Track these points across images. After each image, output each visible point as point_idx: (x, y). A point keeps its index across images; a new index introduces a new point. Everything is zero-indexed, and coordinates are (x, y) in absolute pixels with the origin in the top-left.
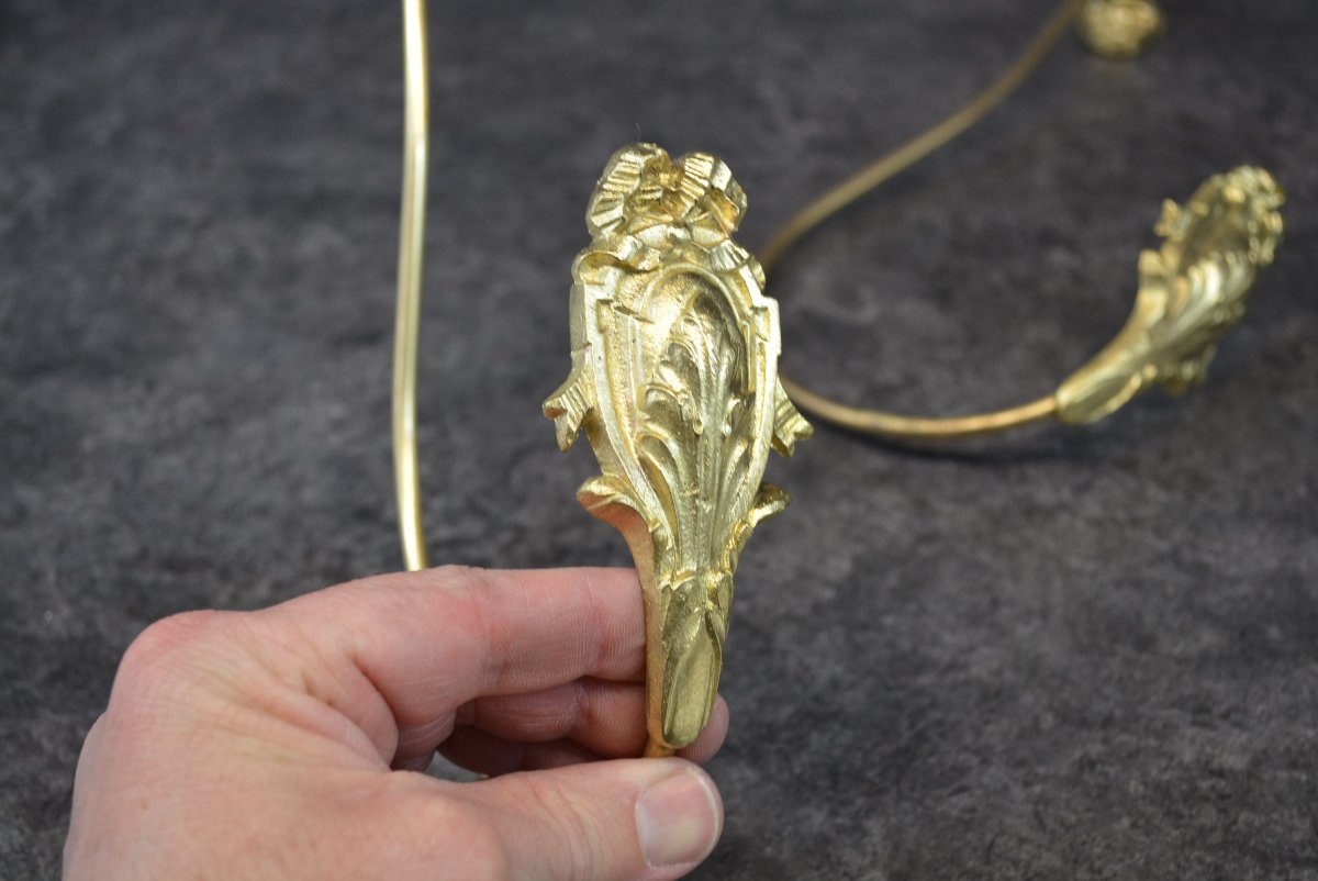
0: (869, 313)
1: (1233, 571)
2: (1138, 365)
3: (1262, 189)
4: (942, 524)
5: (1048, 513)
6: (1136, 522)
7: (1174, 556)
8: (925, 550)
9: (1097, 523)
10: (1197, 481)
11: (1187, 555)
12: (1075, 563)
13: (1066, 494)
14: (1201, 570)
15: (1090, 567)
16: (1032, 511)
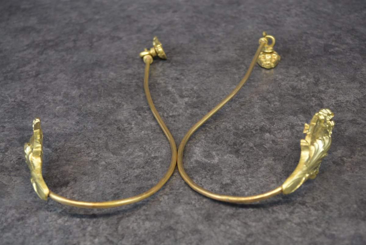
0: (216, 160)
1: (342, 236)
2: (304, 174)
3: (329, 115)
4: (253, 230)
5: (284, 222)
6: (310, 222)
7: (323, 233)
8: (250, 240)
9: (299, 224)
10: (325, 207)
11: (327, 232)
12: (295, 239)
13: (287, 215)
14: (332, 236)
15: (300, 239)
16: (279, 222)
